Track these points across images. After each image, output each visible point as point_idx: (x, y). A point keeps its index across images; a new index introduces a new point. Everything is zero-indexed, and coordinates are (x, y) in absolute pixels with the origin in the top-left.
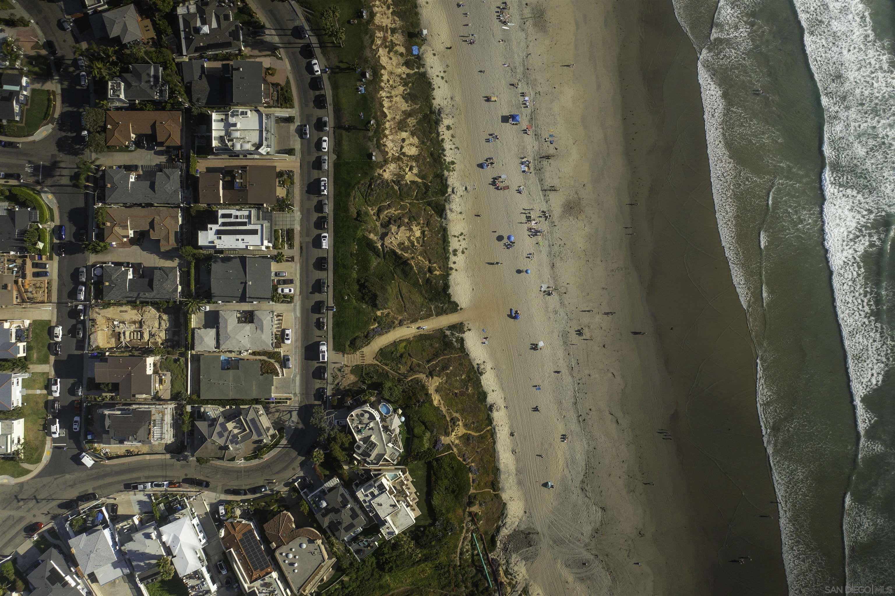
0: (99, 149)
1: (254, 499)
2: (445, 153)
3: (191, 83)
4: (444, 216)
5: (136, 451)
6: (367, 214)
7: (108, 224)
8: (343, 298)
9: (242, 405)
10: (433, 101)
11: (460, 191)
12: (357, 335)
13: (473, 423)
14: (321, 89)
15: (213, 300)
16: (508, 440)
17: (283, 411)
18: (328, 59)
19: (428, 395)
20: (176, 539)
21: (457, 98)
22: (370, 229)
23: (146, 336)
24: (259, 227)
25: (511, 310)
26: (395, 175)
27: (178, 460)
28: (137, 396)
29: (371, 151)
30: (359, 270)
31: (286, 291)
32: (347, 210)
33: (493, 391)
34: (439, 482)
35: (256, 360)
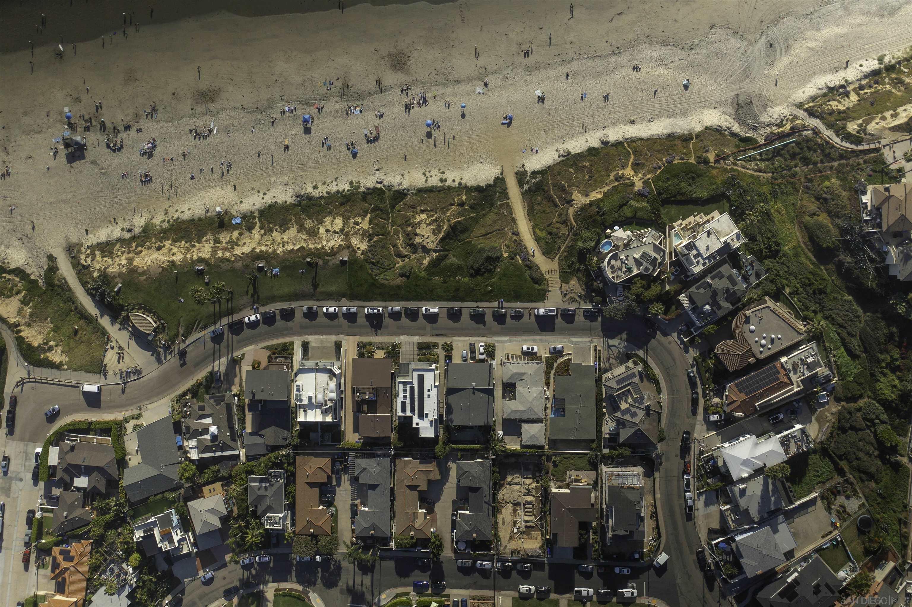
0: (335, 542)
1: (702, 384)
2: (341, 190)
3: (267, 446)
4: (405, 192)
5: (651, 508)
6: (402, 268)
7: (412, 533)
8: (490, 292)
9: (602, 394)
10: (288, 203)
11: (379, 175)
12: (528, 277)
13: (620, 160)
14: (274, 313)
15: (492, 424)
16: (638, 126)
17: (609, 354)
18: (244, 306)
19: (591, 204)
20: (746, 463)
21: (285, 179)
22: (418, 264)
23: (529, 498)
24: (416, 374)
25: (503, 124)
26: (363, 239)
27: (661, 464)
28: (593, 501)
29: (338, 262)
30: (461, 275)
31: (482, 350)
32: (399, 287)
33: (587, 141)
34: (683, 191)
35: (554, 382)
